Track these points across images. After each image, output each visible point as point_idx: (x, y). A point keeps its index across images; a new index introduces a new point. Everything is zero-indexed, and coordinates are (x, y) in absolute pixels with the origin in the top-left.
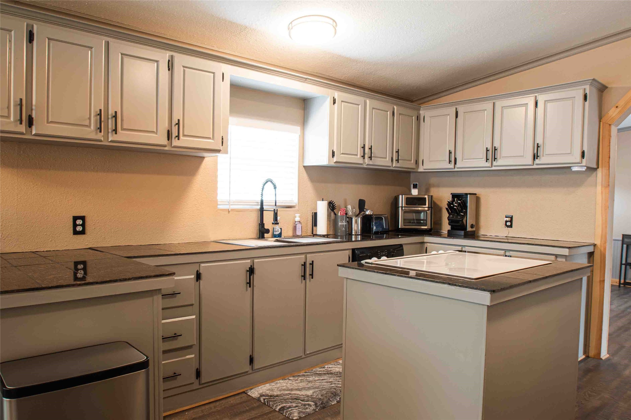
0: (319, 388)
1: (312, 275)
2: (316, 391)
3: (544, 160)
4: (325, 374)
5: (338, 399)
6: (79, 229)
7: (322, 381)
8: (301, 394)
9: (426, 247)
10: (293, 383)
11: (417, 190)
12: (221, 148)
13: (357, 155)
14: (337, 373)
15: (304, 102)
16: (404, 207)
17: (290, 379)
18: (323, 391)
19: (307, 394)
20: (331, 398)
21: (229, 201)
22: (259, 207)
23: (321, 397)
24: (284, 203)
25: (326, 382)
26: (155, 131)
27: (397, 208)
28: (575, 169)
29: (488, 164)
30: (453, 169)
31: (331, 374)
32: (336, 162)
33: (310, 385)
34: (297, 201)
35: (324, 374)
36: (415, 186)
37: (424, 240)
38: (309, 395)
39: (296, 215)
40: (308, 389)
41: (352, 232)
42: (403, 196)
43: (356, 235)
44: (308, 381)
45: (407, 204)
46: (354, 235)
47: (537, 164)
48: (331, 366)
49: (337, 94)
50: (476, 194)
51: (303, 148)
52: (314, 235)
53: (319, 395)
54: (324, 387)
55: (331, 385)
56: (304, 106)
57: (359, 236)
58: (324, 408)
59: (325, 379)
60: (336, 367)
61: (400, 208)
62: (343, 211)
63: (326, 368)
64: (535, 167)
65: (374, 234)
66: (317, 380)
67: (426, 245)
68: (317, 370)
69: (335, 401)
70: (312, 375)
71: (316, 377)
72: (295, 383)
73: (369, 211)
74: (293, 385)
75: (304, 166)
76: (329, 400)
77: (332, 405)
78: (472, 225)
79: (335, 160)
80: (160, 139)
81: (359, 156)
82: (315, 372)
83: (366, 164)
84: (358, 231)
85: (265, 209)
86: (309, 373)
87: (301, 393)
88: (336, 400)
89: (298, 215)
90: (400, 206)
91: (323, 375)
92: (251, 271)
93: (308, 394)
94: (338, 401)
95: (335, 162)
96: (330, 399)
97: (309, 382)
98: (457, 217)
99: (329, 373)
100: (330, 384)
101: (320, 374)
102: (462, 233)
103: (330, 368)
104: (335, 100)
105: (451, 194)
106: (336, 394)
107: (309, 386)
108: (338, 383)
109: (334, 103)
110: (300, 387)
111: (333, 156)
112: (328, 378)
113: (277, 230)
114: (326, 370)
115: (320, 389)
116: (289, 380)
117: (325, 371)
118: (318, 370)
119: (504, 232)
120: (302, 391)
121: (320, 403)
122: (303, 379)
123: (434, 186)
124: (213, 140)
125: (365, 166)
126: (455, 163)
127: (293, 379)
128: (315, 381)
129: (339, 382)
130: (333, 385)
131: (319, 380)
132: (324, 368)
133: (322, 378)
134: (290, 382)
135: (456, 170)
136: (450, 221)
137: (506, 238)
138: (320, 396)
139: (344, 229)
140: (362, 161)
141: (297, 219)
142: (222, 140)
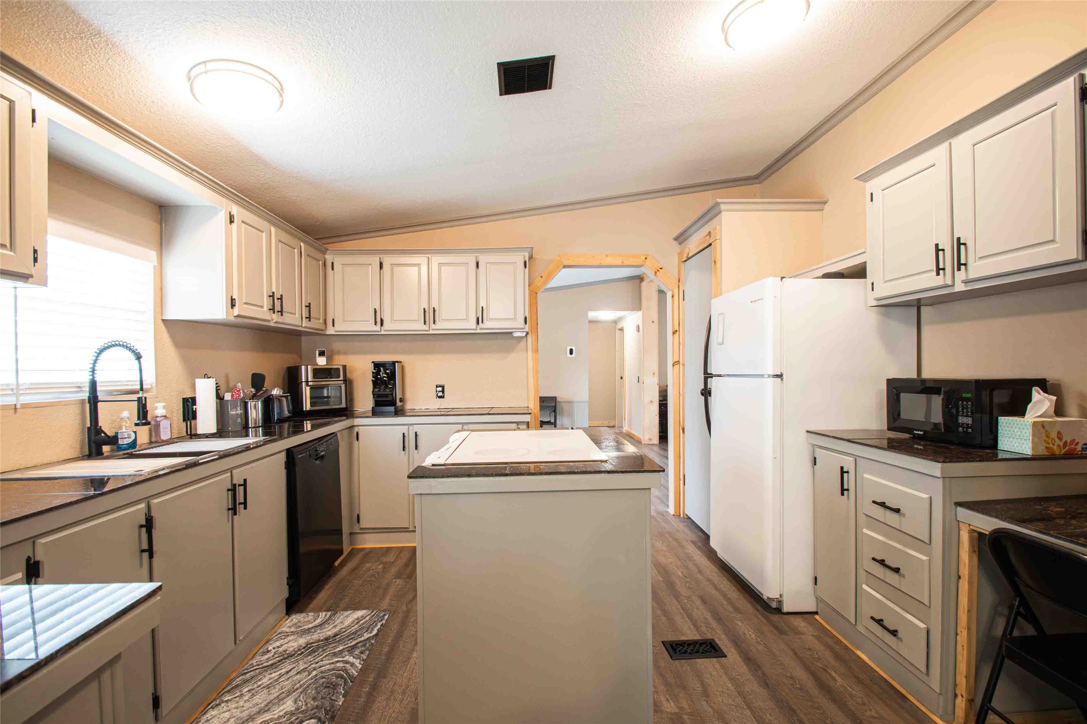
0: (297, 689)
1: (245, 504)
2: (297, 696)
3: (489, 325)
4: (281, 660)
5: (343, 692)
7: (288, 676)
8: (276, 716)
9: (357, 432)
10: (241, 704)
11: (325, 358)
12: (33, 271)
13: (262, 307)
14: (299, 650)
15: (160, 209)
16: (310, 381)
17: (226, 699)
18: (309, 691)
19: (286, 712)
20: (333, 695)
21: (14, 387)
22: (85, 395)
23: (316, 703)
24: (132, 385)
25: (298, 673)
27: (299, 384)
28: (516, 334)
29: (426, 327)
30: (378, 331)
31: (291, 656)
32: (238, 316)
33: (275, 692)
34: (154, 380)
35: (279, 661)
36: (322, 354)
37: (353, 423)
38: (292, 711)
39: (156, 405)
40: (280, 701)
41: (248, 424)
42: (307, 367)
43: (253, 427)
44: (264, 687)
45: (314, 378)
46: (251, 426)
47: (481, 329)
48: (278, 644)
49: (235, 209)
50: (401, 362)
51: (161, 289)
52: (193, 436)
53: (308, 700)
54: (304, 684)
55: (309, 675)
56: (160, 217)
57: (260, 429)
58: (333, 717)
59: (290, 670)
60: (289, 642)
61: (304, 384)
62: (237, 393)
63: (271, 650)
64: (479, 331)
65: (277, 423)
66: (279, 678)
67: (356, 429)
68: (261, 661)
69: (341, 697)
70: (260, 674)
71: (271, 674)
72: (245, 702)
73: (276, 389)
74: (244, 708)
75: (163, 320)
76: (332, 700)
77: (341, 706)
78: (401, 398)
79: (236, 311)
81: (265, 309)
82: (260, 666)
84: (258, 421)
85: (100, 398)
86: (252, 673)
87: (274, 715)
88: (341, 694)
90: (303, 380)
91: (280, 665)
92: (149, 524)
93: (288, 709)
94: (344, 694)
95: (236, 317)
96: (333, 698)
97: (268, 687)
98: (385, 390)
99: (285, 656)
100: (307, 673)
101: (272, 665)
102: (392, 409)
103: (278, 647)
104: (234, 217)
105: (373, 362)
106: (334, 684)
107: (276, 695)
108: (317, 665)
109: (232, 222)
110: (263, 705)
111: (233, 306)
112: (294, 665)
113: (126, 436)
114: (275, 653)
115: (300, 690)
116: (227, 701)
117: (276, 656)
118: (262, 659)
119: (436, 404)
120: (272, 710)
121: (324, 715)
122: (250, 687)
123: (339, 353)
124: (11, 251)
125: (274, 325)
126: (382, 324)
127: (232, 697)
128: (277, 680)
129: (317, 663)
130: (314, 673)
131: (281, 676)
132: (268, 651)
133: (284, 671)
134: (232, 705)
135: (383, 333)
136: (376, 396)
137: (438, 410)
138: (312, 703)
139: (240, 421)
140: (269, 317)
141: (160, 412)
142: (37, 253)
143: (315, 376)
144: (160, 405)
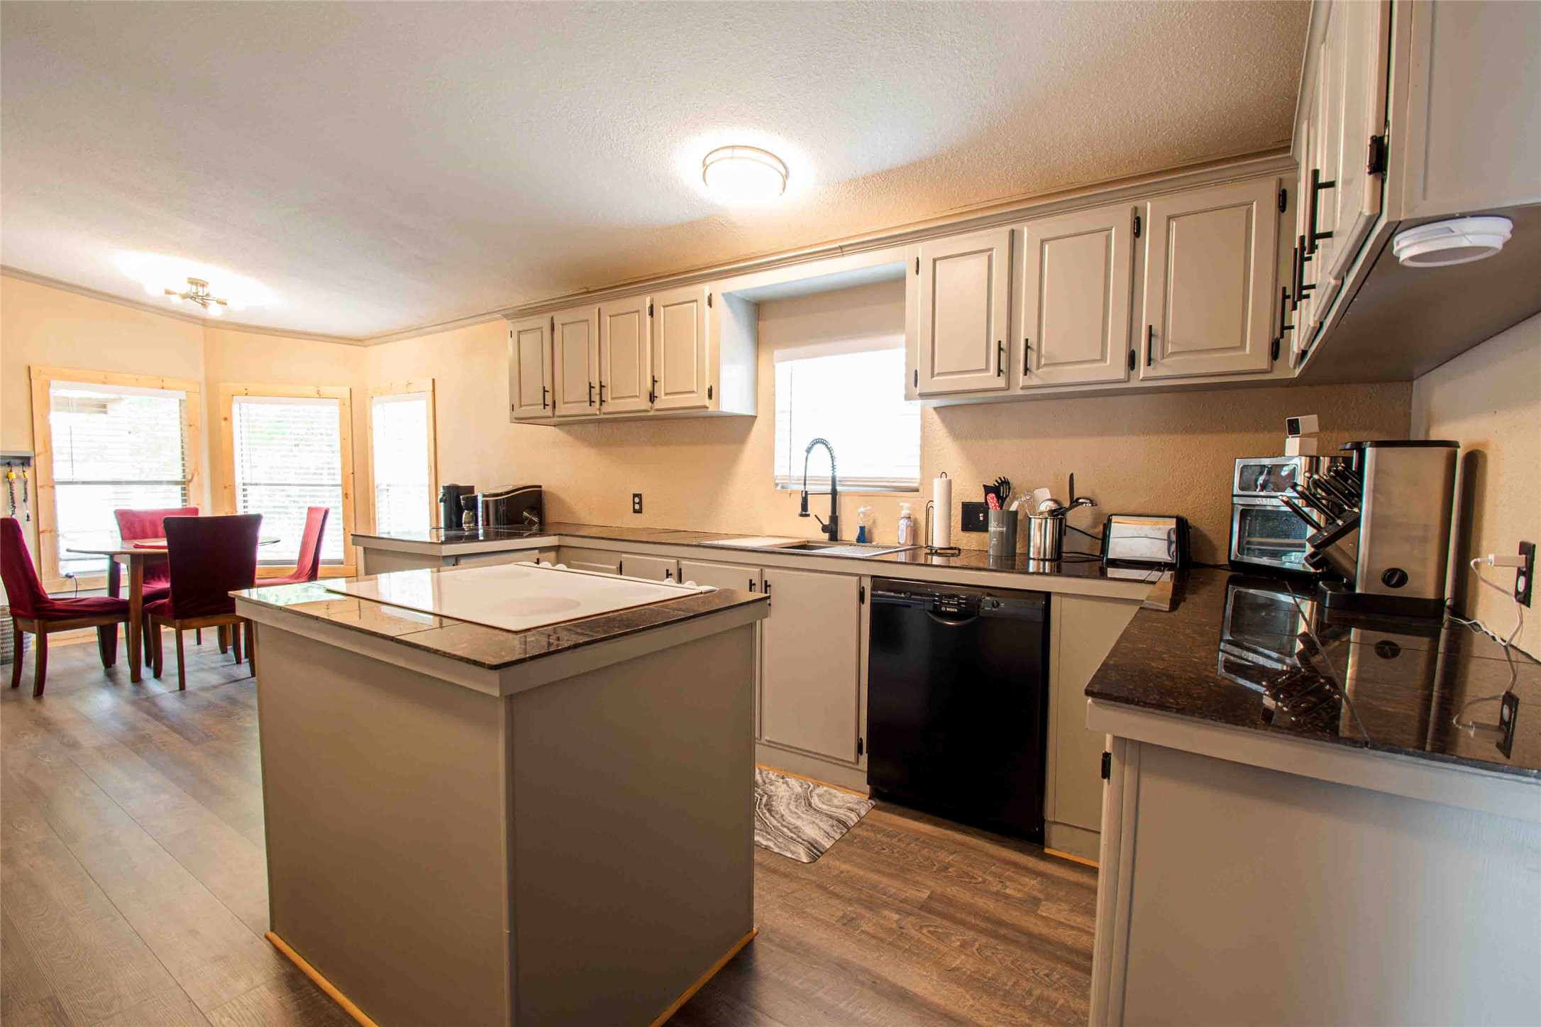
6: (637, 507)
13: (984, 370)
26: (638, 395)
32: (921, 395)
36: (1294, 428)
43: (1038, 558)
45: (1240, 488)
49: (921, 250)
75: (934, 409)
80: (644, 403)
81: (992, 371)
83: (1023, 387)
104: (919, 262)
109: (918, 269)
124: (697, 394)
139: (996, 542)
140: (1001, 382)
141: (905, 512)
142: (710, 391)
143: (1242, 484)
144: (906, 505)
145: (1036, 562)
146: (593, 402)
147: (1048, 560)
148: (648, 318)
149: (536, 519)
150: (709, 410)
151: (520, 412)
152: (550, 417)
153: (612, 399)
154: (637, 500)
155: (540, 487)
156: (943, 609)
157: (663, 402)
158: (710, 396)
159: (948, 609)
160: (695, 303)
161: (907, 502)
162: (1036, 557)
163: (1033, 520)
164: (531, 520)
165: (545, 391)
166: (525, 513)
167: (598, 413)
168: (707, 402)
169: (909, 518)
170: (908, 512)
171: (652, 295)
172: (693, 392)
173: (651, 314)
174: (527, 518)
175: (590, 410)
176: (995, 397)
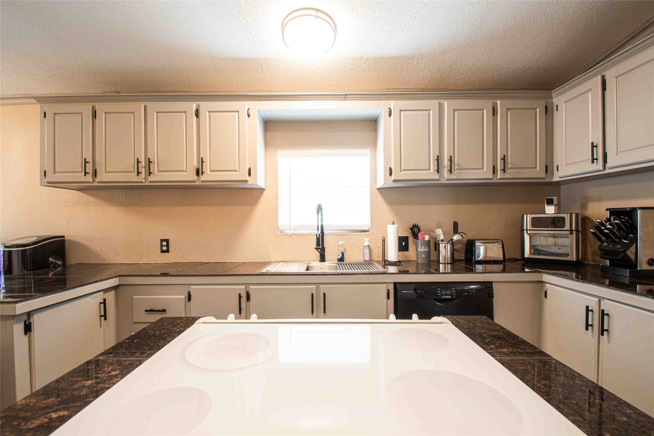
6: (165, 248)
11: (554, 207)
15: (375, 123)
16: (529, 230)
21: (289, 226)
26: (185, 170)
32: (395, 181)
34: (370, 224)
36: (549, 202)
37: (542, 279)
39: (365, 239)
42: (528, 215)
43: (444, 264)
45: (532, 227)
46: (442, 263)
49: (393, 104)
51: (376, 170)
56: (375, 127)
57: (448, 266)
61: (525, 231)
62: (421, 236)
75: (377, 189)
79: (393, 177)
80: (190, 176)
81: (432, 171)
83: (445, 179)
89: (368, 239)
90: (525, 228)
95: (393, 181)
98: (614, 246)
104: (391, 111)
105: (607, 210)
109: (390, 114)
111: (391, 174)
124: (239, 172)
125: (444, 182)
136: (603, 252)
139: (424, 257)
140: (436, 176)
141: (366, 243)
142: (250, 170)
143: (533, 225)
144: (366, 239)
145: (443, 265)
146: (140, 173)
147: (449, 264)
148: (195, 117)
149: (60, 263)
150: (249, 183)
151: (51, 177)
152: (91, 183)
153: (159, 171)
154: (164, 243)
155: (64, 237)
156: (443, 297)
157: (208, 176)
158: (250, 175)
159: (446, 297)
160: (236, 114)
161: (367, 238)
162: (443, 262)
163: (441, 245)
164: (56, 263)
165: (86, 162)
166: (51, 259)
167: (144, 181)
168: (248, 178)
169: (369, 246)
170: (368, 243)
171: (198, 103)
172: (236, 171)
173: (197, 115)
174: (52, 263)
175: (135, 178)
176: (423, 184)
